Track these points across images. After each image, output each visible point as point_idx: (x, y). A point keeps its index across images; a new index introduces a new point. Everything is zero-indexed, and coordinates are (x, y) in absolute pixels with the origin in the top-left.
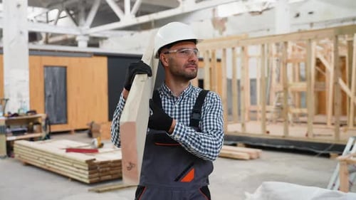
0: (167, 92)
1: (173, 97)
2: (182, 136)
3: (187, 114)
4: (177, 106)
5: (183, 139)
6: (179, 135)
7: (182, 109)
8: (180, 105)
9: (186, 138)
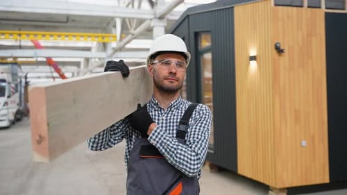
0: (155, 104)
1: (161, 109)
2: (158, 142)
3: (173, 126)
4: (164, 118)
5: (158, 145)
6: (155, 140)
7: (168, 121)
8: (167, 117)
9: (161, 145)
